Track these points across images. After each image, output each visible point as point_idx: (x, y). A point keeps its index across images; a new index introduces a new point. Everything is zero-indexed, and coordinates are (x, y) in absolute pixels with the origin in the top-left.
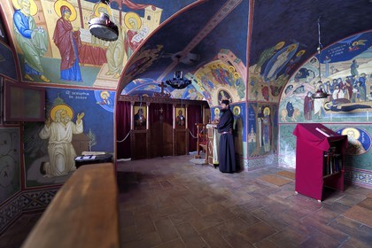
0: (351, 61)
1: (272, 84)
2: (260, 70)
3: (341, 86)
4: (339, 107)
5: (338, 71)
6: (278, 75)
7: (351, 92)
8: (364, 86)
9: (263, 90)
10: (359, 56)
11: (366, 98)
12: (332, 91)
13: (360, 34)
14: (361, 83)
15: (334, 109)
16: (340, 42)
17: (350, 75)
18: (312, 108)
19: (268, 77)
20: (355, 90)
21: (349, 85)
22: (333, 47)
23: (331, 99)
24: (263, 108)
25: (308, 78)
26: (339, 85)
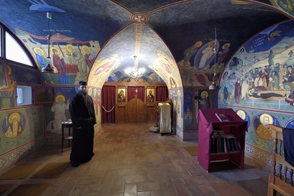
0: (269, 51)
1: (207, 72)
2: (189, 63)
3: (261, 74)
4: (259, 94)
5: (259, 60)
6: (211, 65)
7: (268, 81)
8: (278, 75)
9: (198, 78)
10: (275, 46)
11: (279, 87)
12: (254, 78)
13: (276, 26)
14: (276, 72)
15: (255, 95)
16: (262, 33)
17: (268, 64)
18: (240, 93)
19: (200, 67)
20: (271, 79)
21: (266, 74)
22: (256, 38)
23: (253, 86)
24: (200, 92)
25: (238, 66)
26: (259, 74)
